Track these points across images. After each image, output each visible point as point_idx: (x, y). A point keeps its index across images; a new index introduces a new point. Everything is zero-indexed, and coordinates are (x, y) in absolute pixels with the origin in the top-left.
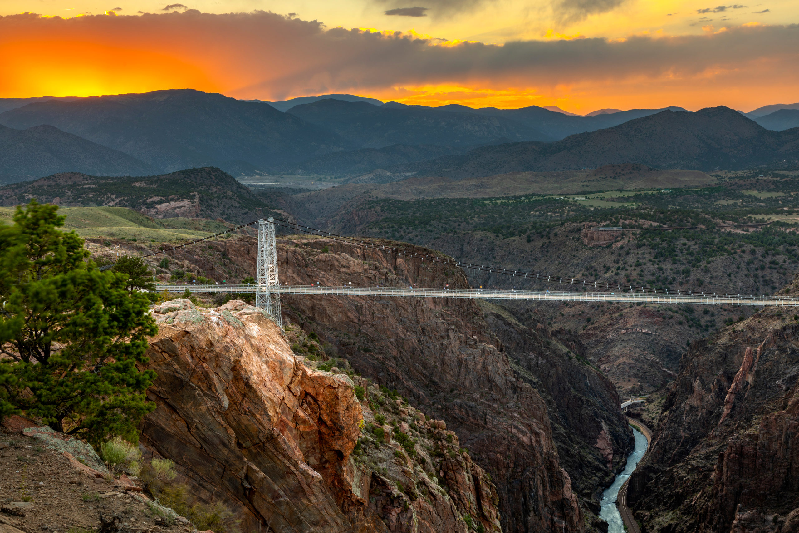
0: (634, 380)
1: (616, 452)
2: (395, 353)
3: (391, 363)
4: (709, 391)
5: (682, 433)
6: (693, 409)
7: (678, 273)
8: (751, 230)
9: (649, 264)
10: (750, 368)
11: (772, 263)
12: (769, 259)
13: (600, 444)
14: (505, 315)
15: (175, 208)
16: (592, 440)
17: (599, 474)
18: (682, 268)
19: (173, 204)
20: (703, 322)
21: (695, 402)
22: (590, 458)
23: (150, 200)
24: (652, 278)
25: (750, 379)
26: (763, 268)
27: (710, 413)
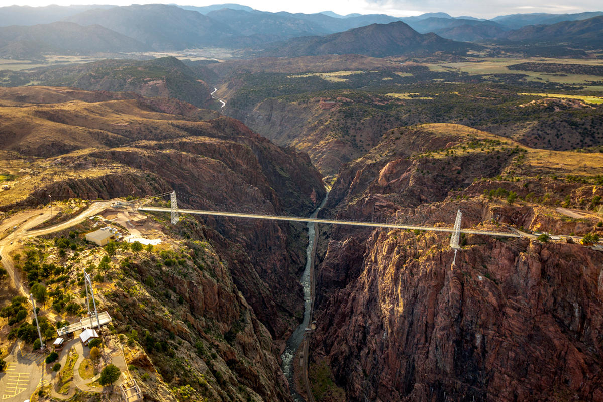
0: (330, 168)
1: (317, 199)
2: (226, 191)
3: (224, 194)
4: (346, 183)
5: (336, 197)
6: (340, 189)
7: (352, 124)
8: (386, 102)
9: (342, 120)
10: (358, 178)
11: (389, 120)
12: (387, 119)
13: (312, 197)
14: (279, 150)
15: (156, 84)
16: (309, 196)
17: (309, 208)
18: (354, 122)
19: (155, 82)
20: (359, 145)
21: (341, 187)
22: (307, 203)
23: (145, 80)
24: (342, 126)
25: (358, 181)
26: (385, 122)
27: (345, 191)
